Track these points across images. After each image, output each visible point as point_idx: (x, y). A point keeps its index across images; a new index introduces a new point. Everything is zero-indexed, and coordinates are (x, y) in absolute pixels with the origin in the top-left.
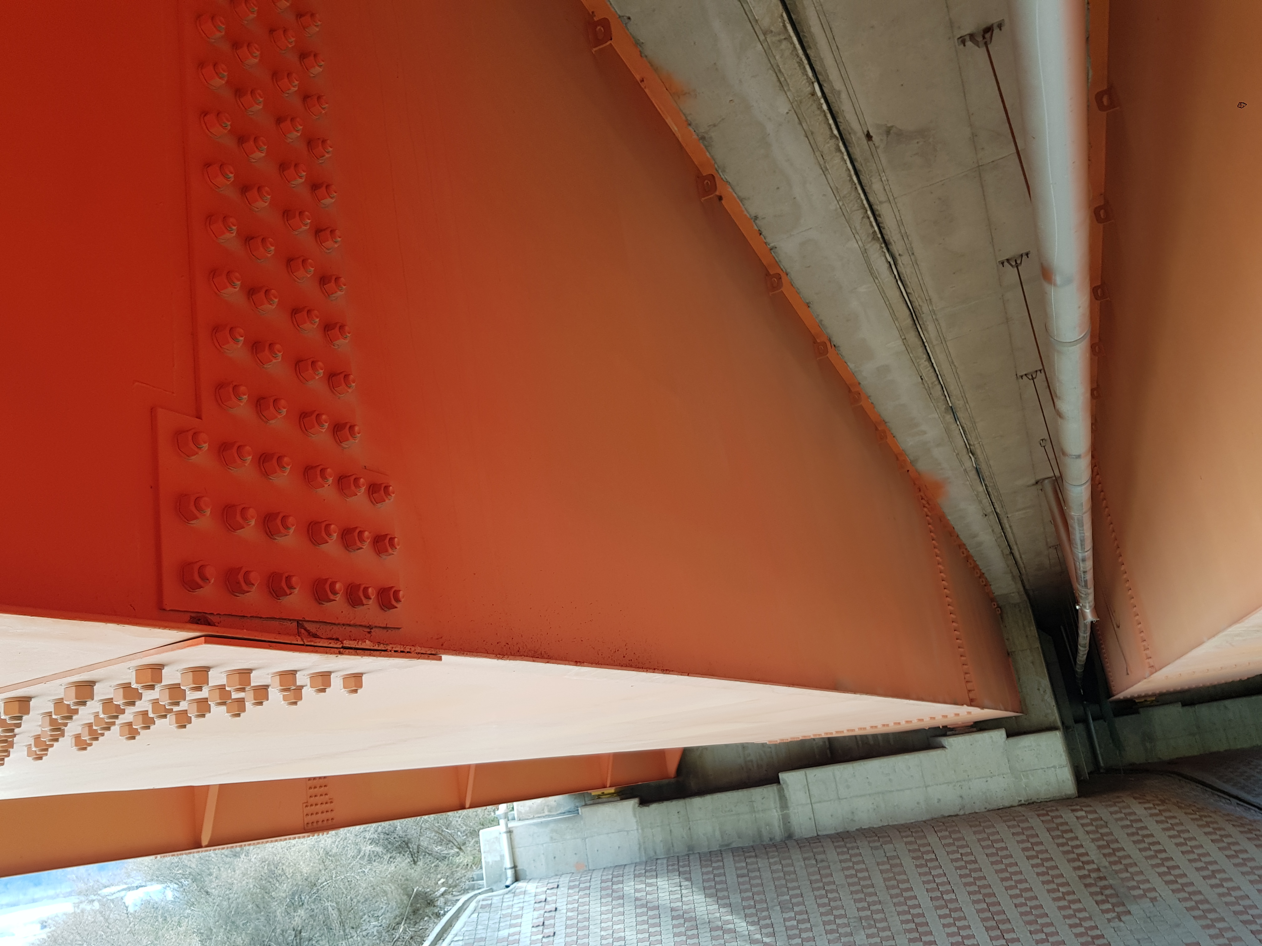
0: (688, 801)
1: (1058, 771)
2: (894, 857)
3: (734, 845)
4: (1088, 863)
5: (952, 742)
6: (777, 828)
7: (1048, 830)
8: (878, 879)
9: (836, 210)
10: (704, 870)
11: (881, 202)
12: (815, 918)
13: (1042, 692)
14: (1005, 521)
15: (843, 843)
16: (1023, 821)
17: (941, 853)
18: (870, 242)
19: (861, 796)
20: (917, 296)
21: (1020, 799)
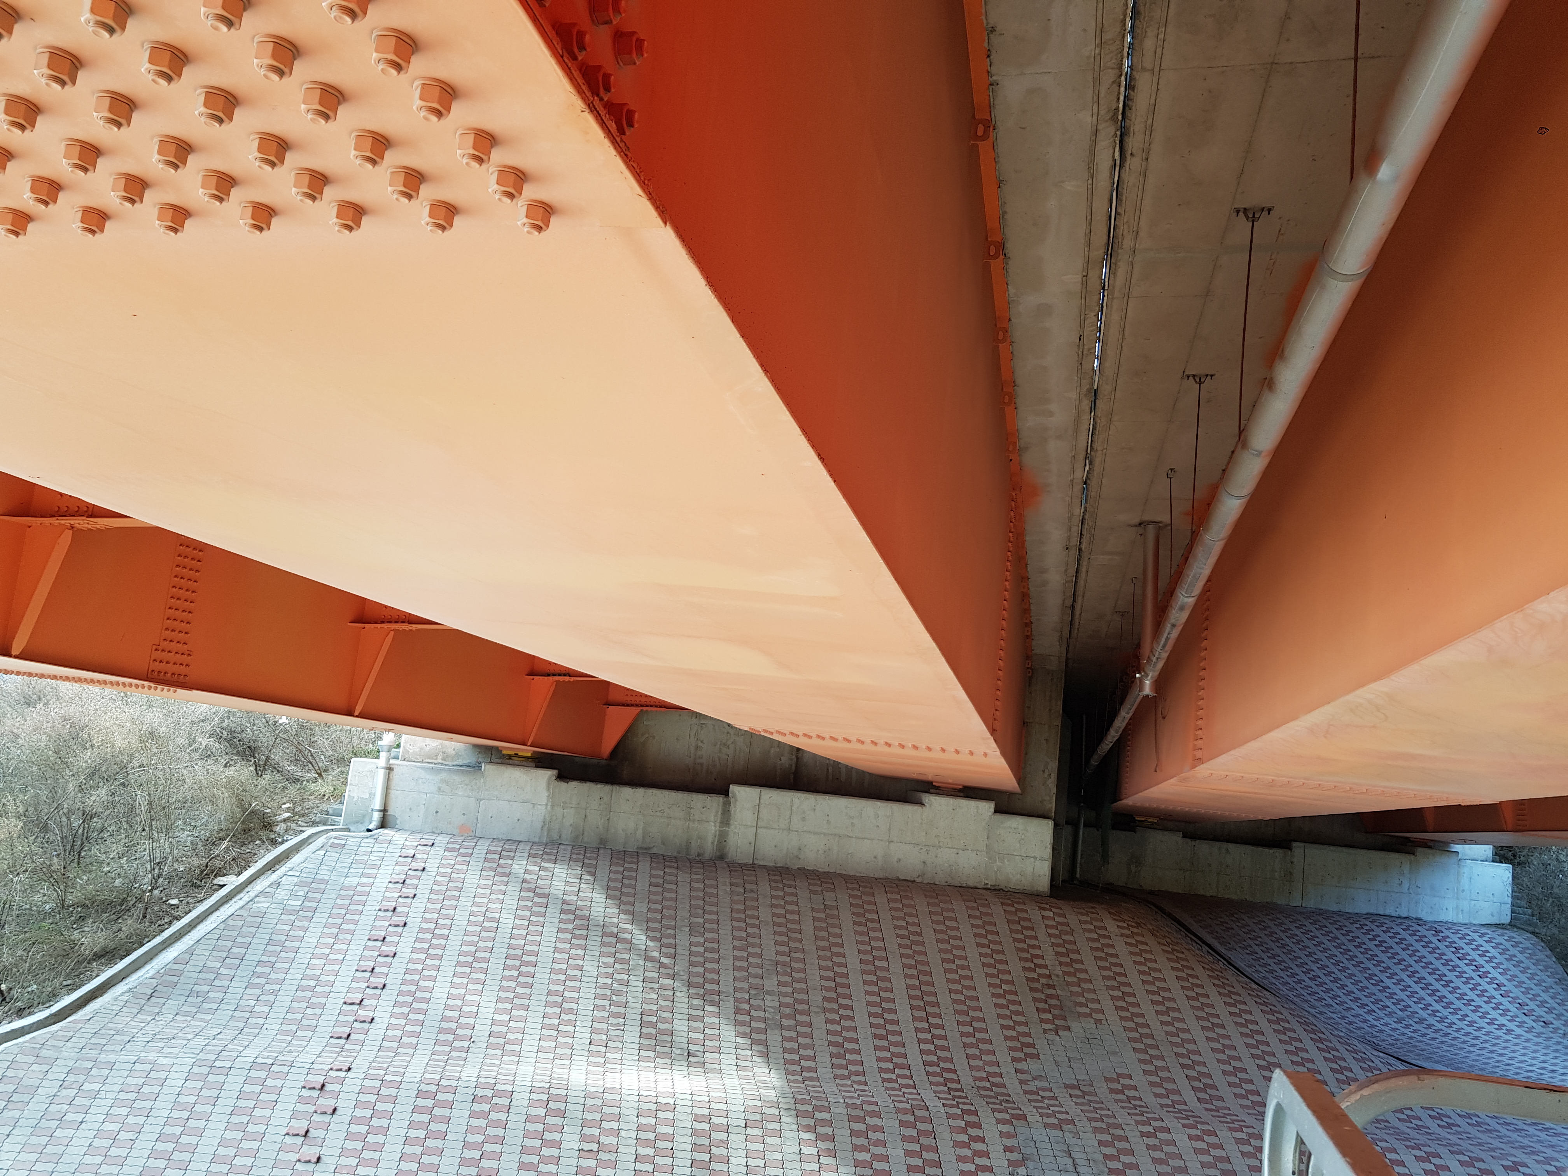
0: (616, 788)
1: (1038, 862)
2: (831, 907)
3: (655, 851)
4: (1040, 966)
5: (933, 800)
6: (709, 844)
7: (1008, 921)
8: (808, 927)
9: (1088, 57)
10: (613, 868)
11: (1144, 69)
12: (726, 950)
13: (1046, 775)
14: (1084, 563)
15: (779, 878)
16: (983, 906)
17: (885, 916)
18: (1107, 121)
19: (815, 833)
20: (1125, 221)
21: (986, 882)
